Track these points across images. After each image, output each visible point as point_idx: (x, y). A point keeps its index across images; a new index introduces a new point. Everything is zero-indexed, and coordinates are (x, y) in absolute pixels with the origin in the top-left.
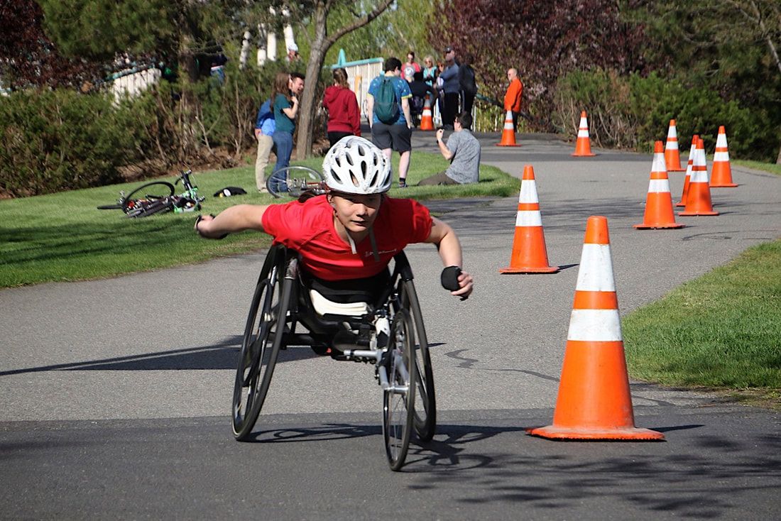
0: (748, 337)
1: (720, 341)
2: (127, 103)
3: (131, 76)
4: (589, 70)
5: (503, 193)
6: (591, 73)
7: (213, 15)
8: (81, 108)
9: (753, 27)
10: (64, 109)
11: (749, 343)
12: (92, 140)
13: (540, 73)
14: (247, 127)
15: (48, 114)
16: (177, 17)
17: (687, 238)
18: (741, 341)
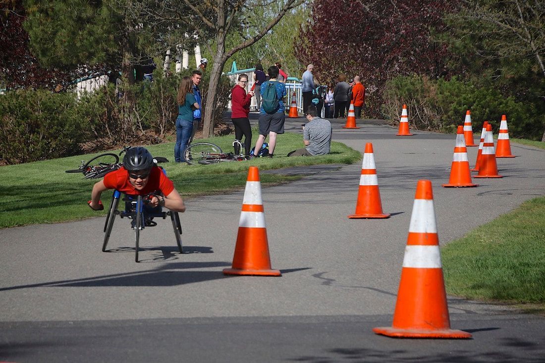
0: (528, 265)
1: (508, 268)
2: (86, 99)
3: (89, 80)
4: (408, 75)
5: (348, 162)
6: (409, 78)
7: (146, 38)
8: (54, 102)
9: (526, 46)
10: (43, 104)
11: (529, 269)
12: (62, 124)
13: (373, 77)
14: (169, 116)
15: (32, 106)
16: (121, 40)
17: (480, 194)
18: (522, 268)
